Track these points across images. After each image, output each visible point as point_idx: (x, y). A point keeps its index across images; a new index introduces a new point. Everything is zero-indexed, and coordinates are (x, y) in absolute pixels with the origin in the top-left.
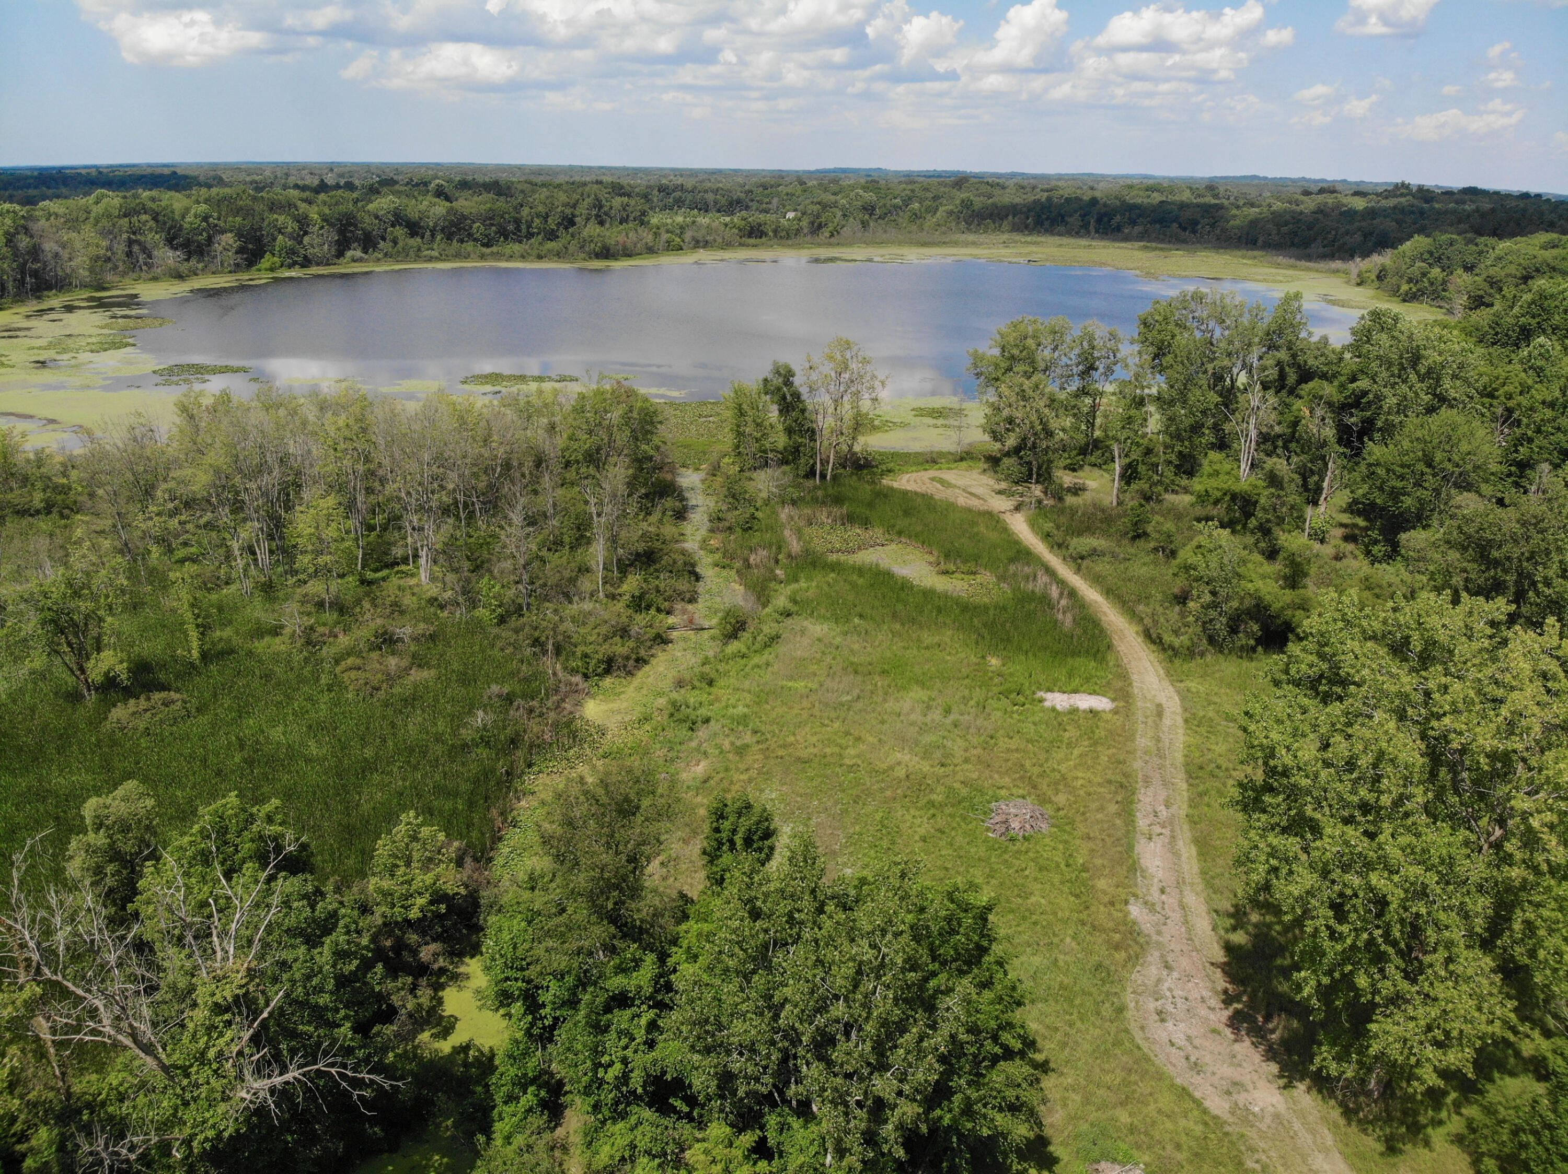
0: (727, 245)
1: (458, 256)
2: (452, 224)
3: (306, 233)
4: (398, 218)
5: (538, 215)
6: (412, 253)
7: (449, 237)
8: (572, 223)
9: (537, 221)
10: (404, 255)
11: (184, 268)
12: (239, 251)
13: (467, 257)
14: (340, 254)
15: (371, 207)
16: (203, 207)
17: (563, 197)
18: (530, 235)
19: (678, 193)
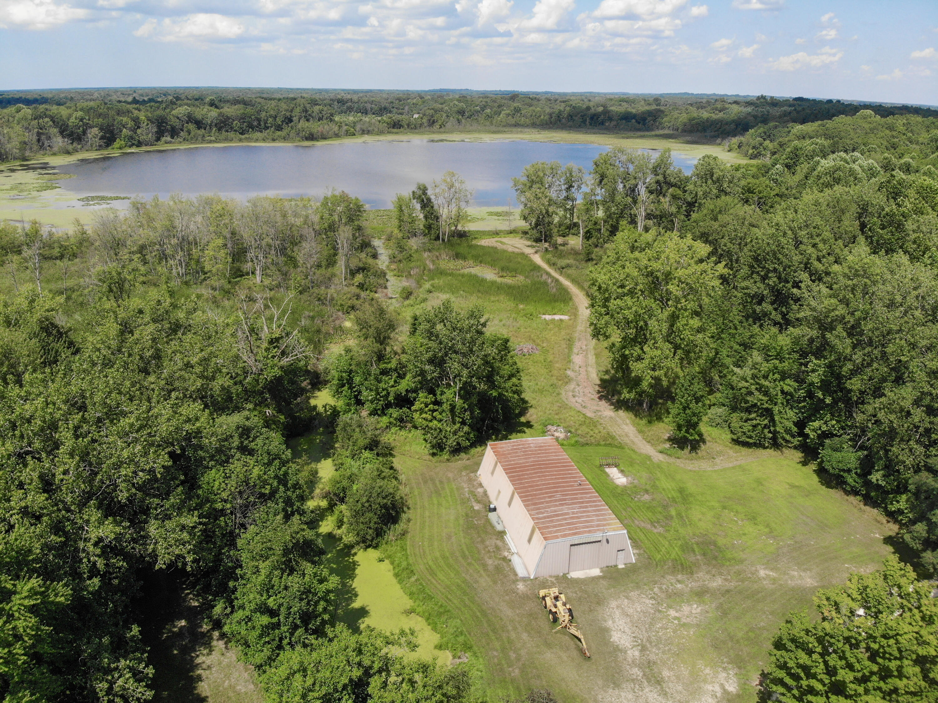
0: (381, 133)
1: (226, 140)
2: (222, 122)
3: (139, 127)
4: (191, 119)
5: (271, 116)
6: (200, 139)
7: (220, 129)
8: (290, 120)
9: (270, 120)
10: (195, 140)
11: (70, 148)
12: (102, 138)
13: (231, 140)
14: (158, 139)
15: (174, 112)
16: (80, 114)
17: (284, 106)
18: (267, 128)
19: (349, 104)
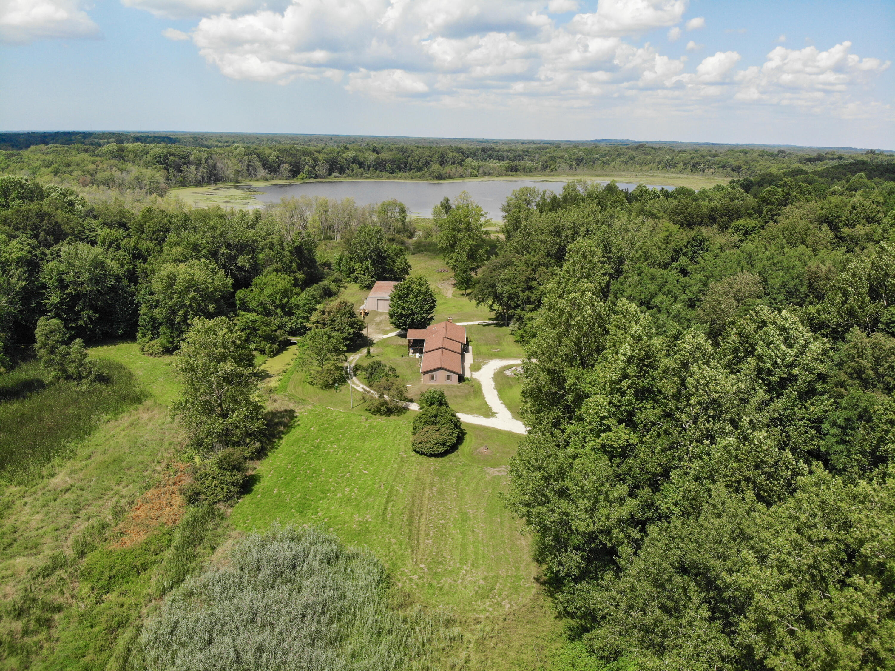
1: (378, 177)
2: (379, 164)
3: (317, 165)
4: (355, 160)
5: (415, 161)
6: (359, 175)
7: (376, 169)
8: (429, 164)
9: (414, 163)
10: (356, 176)
11: (269, 176)
12: (291, 171)
13: (382, 177)
14: (330, 174)
15: (344, 155)
16: (277, 153)
17: (427, 153)
18: (410, 170)
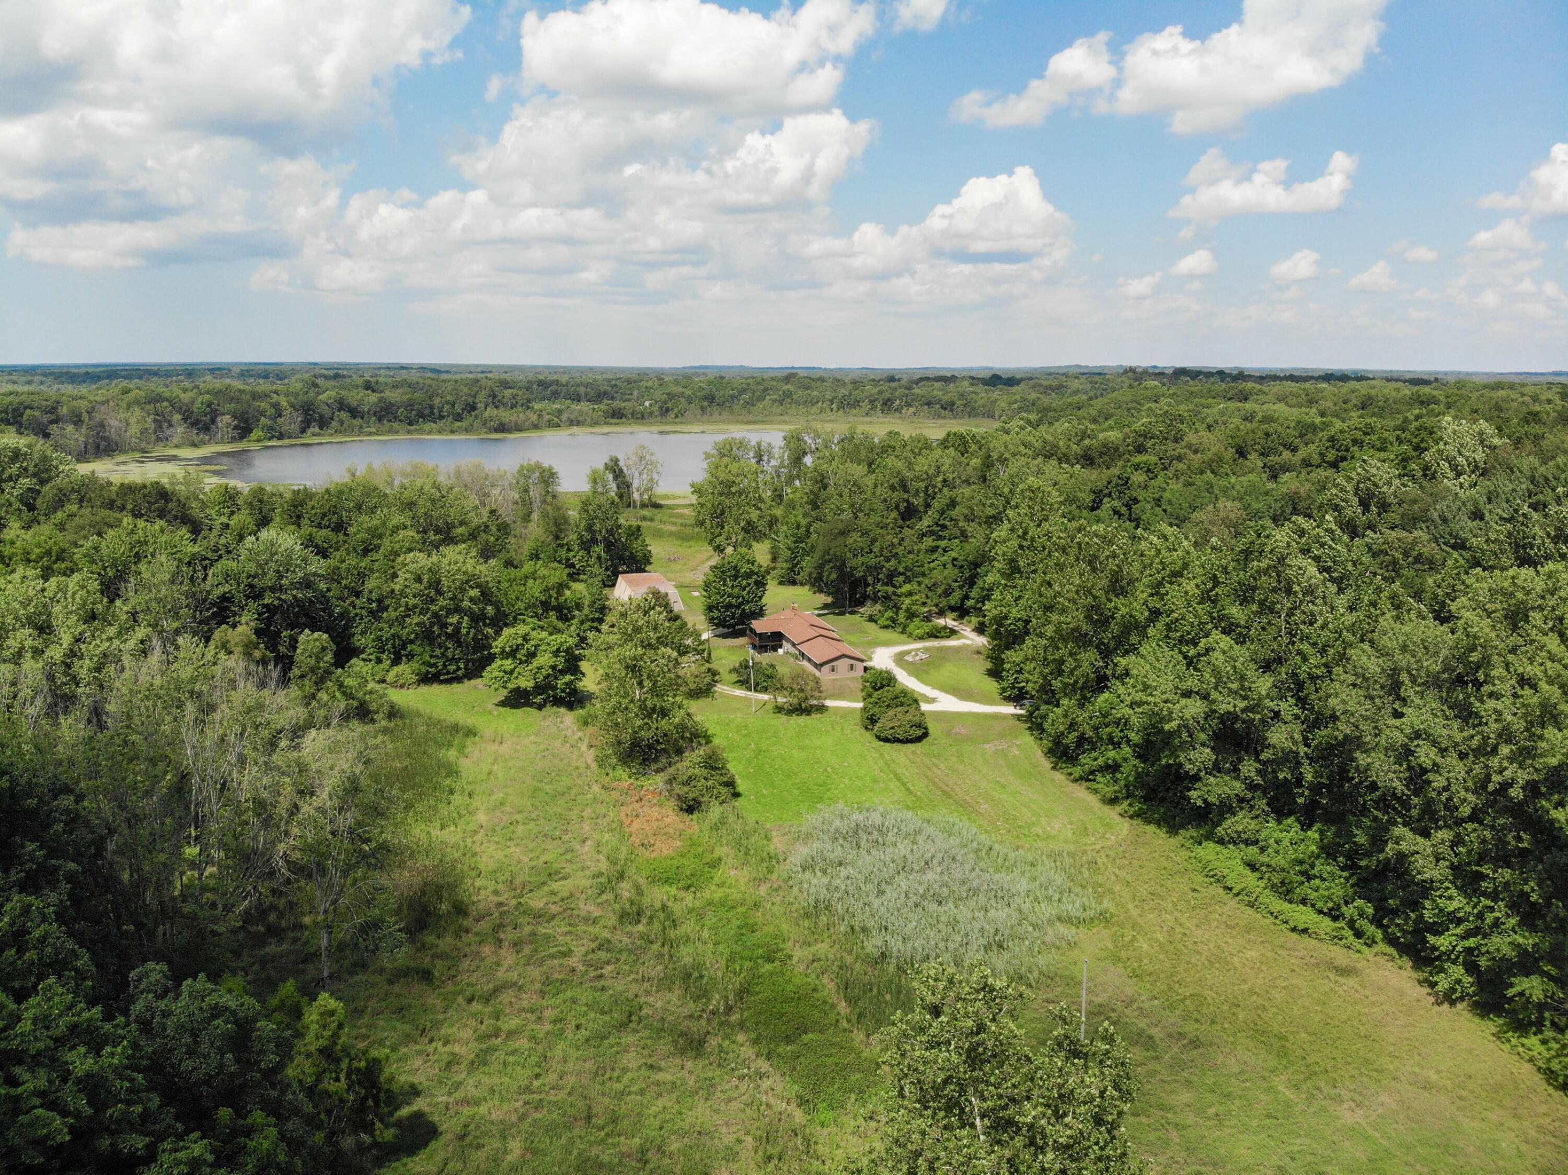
0: (595, 423)
1: (391, 431)
2: (383, 409)
3: (280, 416)
4: (342, 405)
5: (447, 402)
6: (356, 430)
7: (380, 420)
8: (473, 408)
9: (447, 407)
10: (349, 431)
11: (196, 439)
12: (235, 428)
13: (397, 432)
14: (303, 431)
15: (321, 397)
16: (206, 397)
17: (466, 390)
18: (442, 417)
19: (554, 388)
